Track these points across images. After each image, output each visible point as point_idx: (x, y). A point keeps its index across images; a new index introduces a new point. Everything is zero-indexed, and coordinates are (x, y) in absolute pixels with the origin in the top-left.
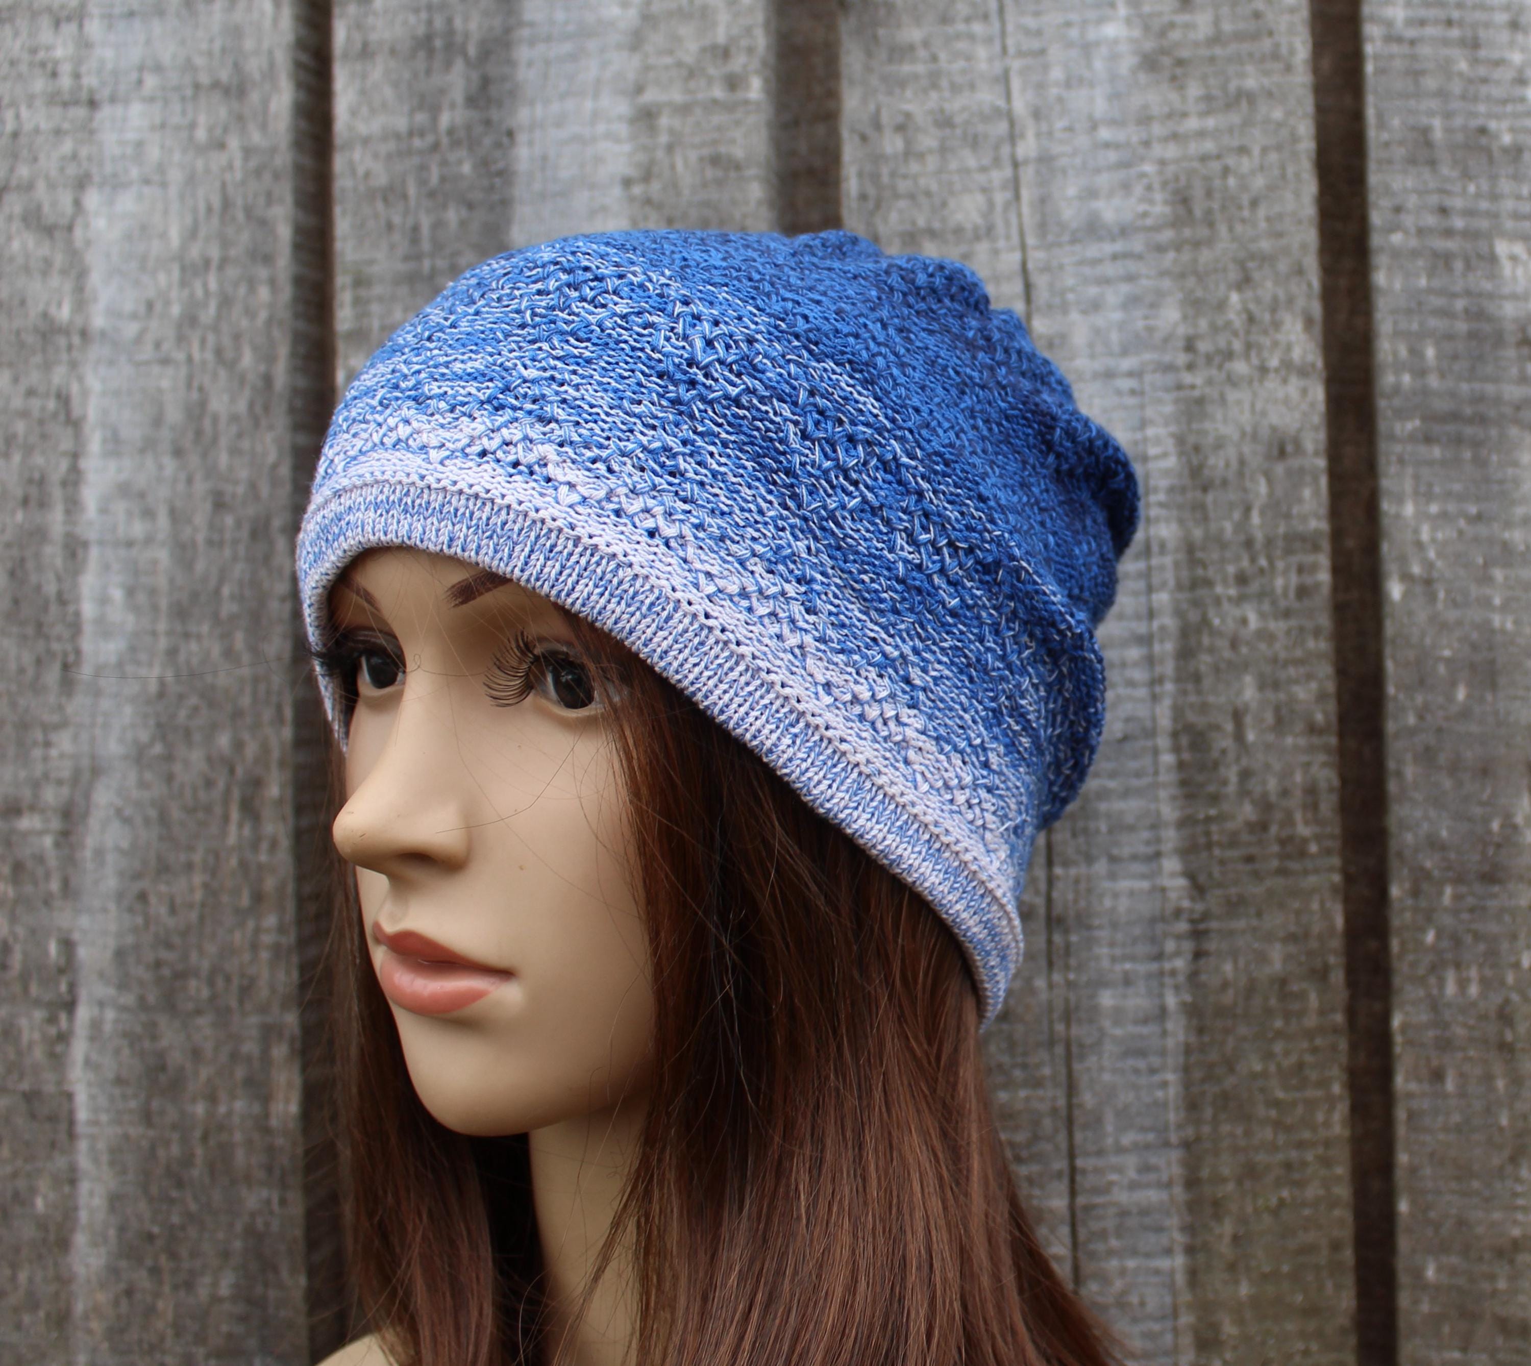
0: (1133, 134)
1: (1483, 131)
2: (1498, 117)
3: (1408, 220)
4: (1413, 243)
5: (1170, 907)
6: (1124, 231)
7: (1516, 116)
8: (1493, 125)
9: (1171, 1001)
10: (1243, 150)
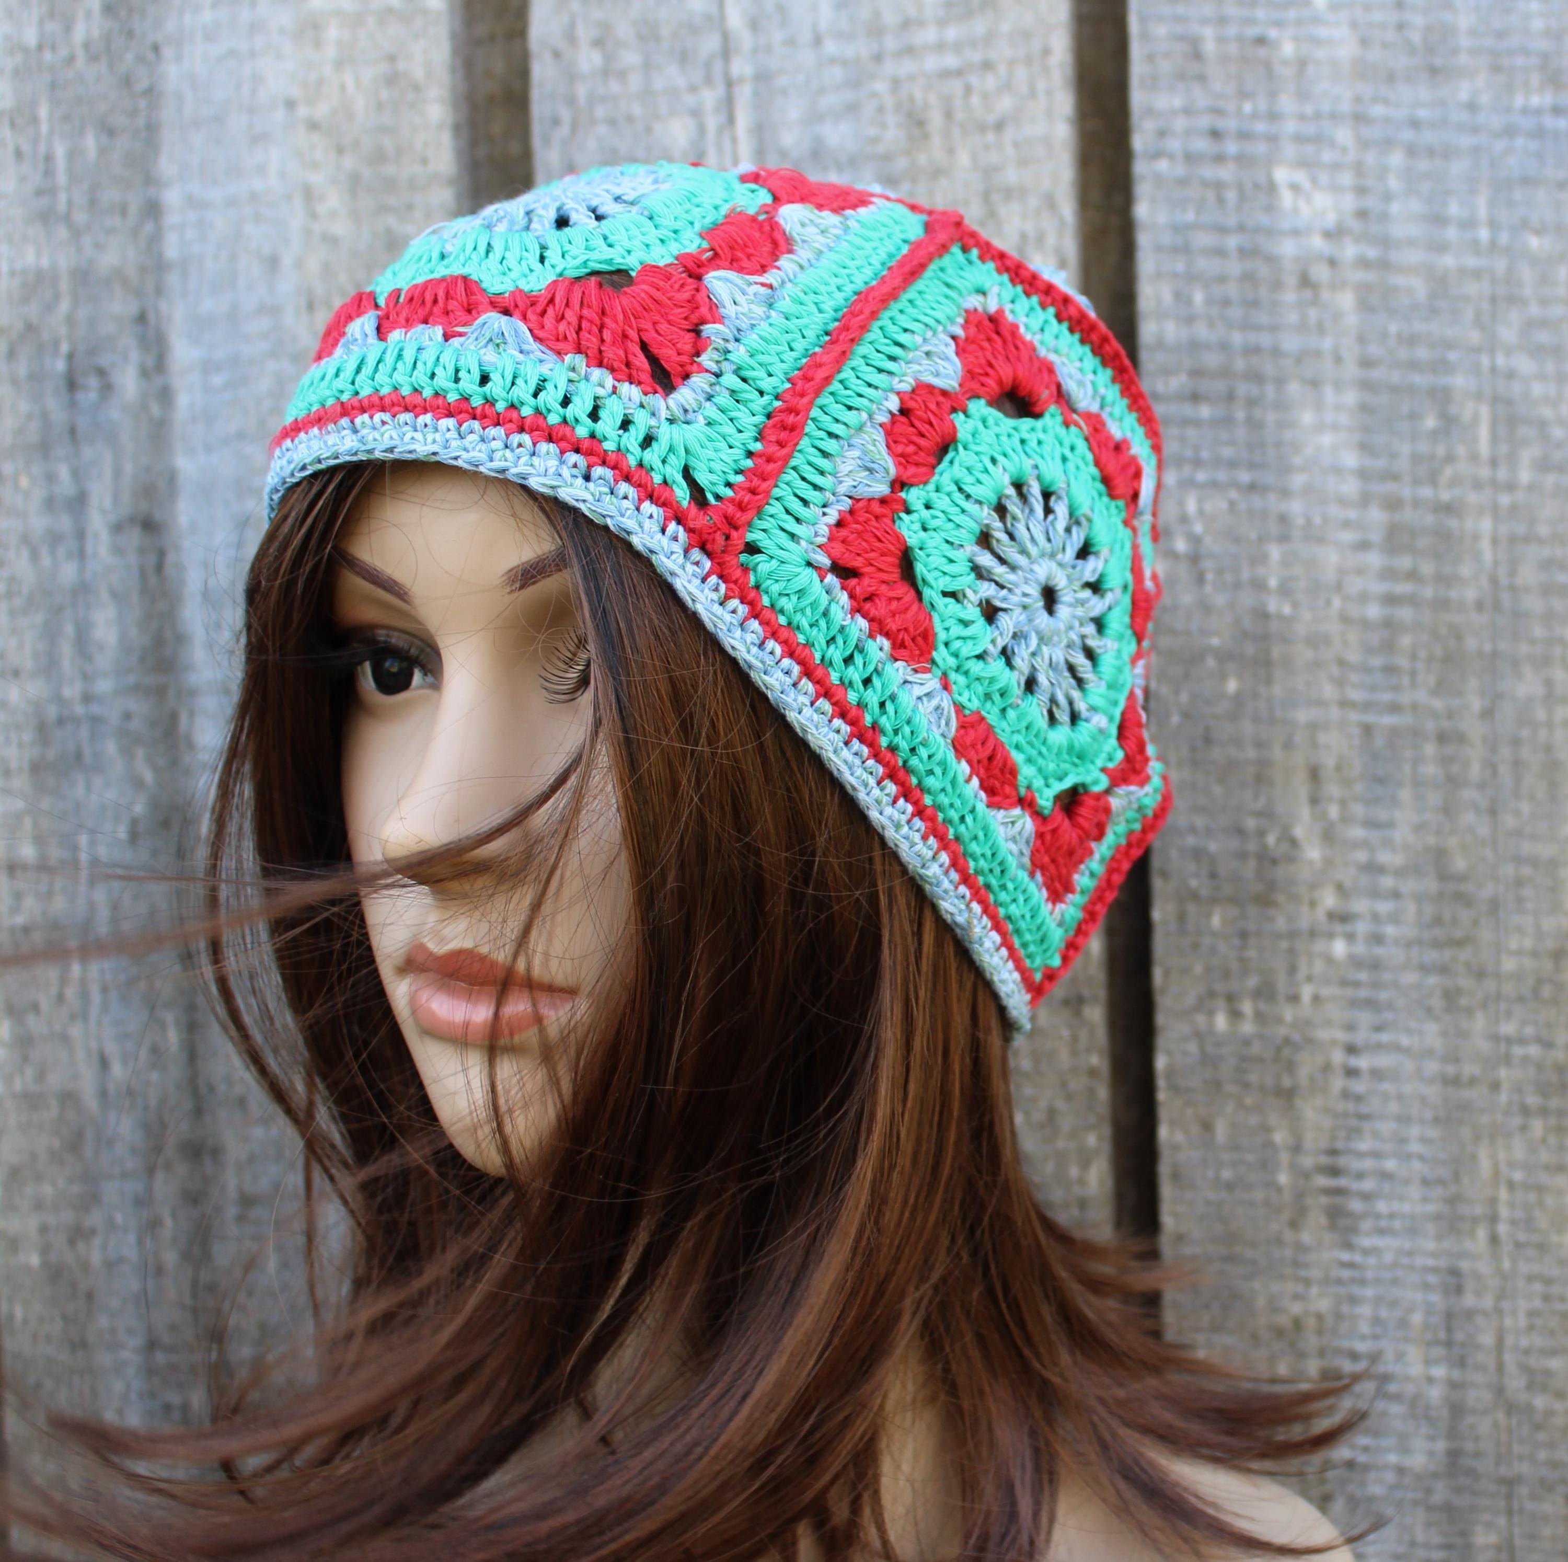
0: (861, 48)
1: (1261, 41)
2: (1279, 24)
3: (1174, 145)
4: (1180, 170)
7: (1299, 22)
8: (1272, 33)
10: (987, 66)
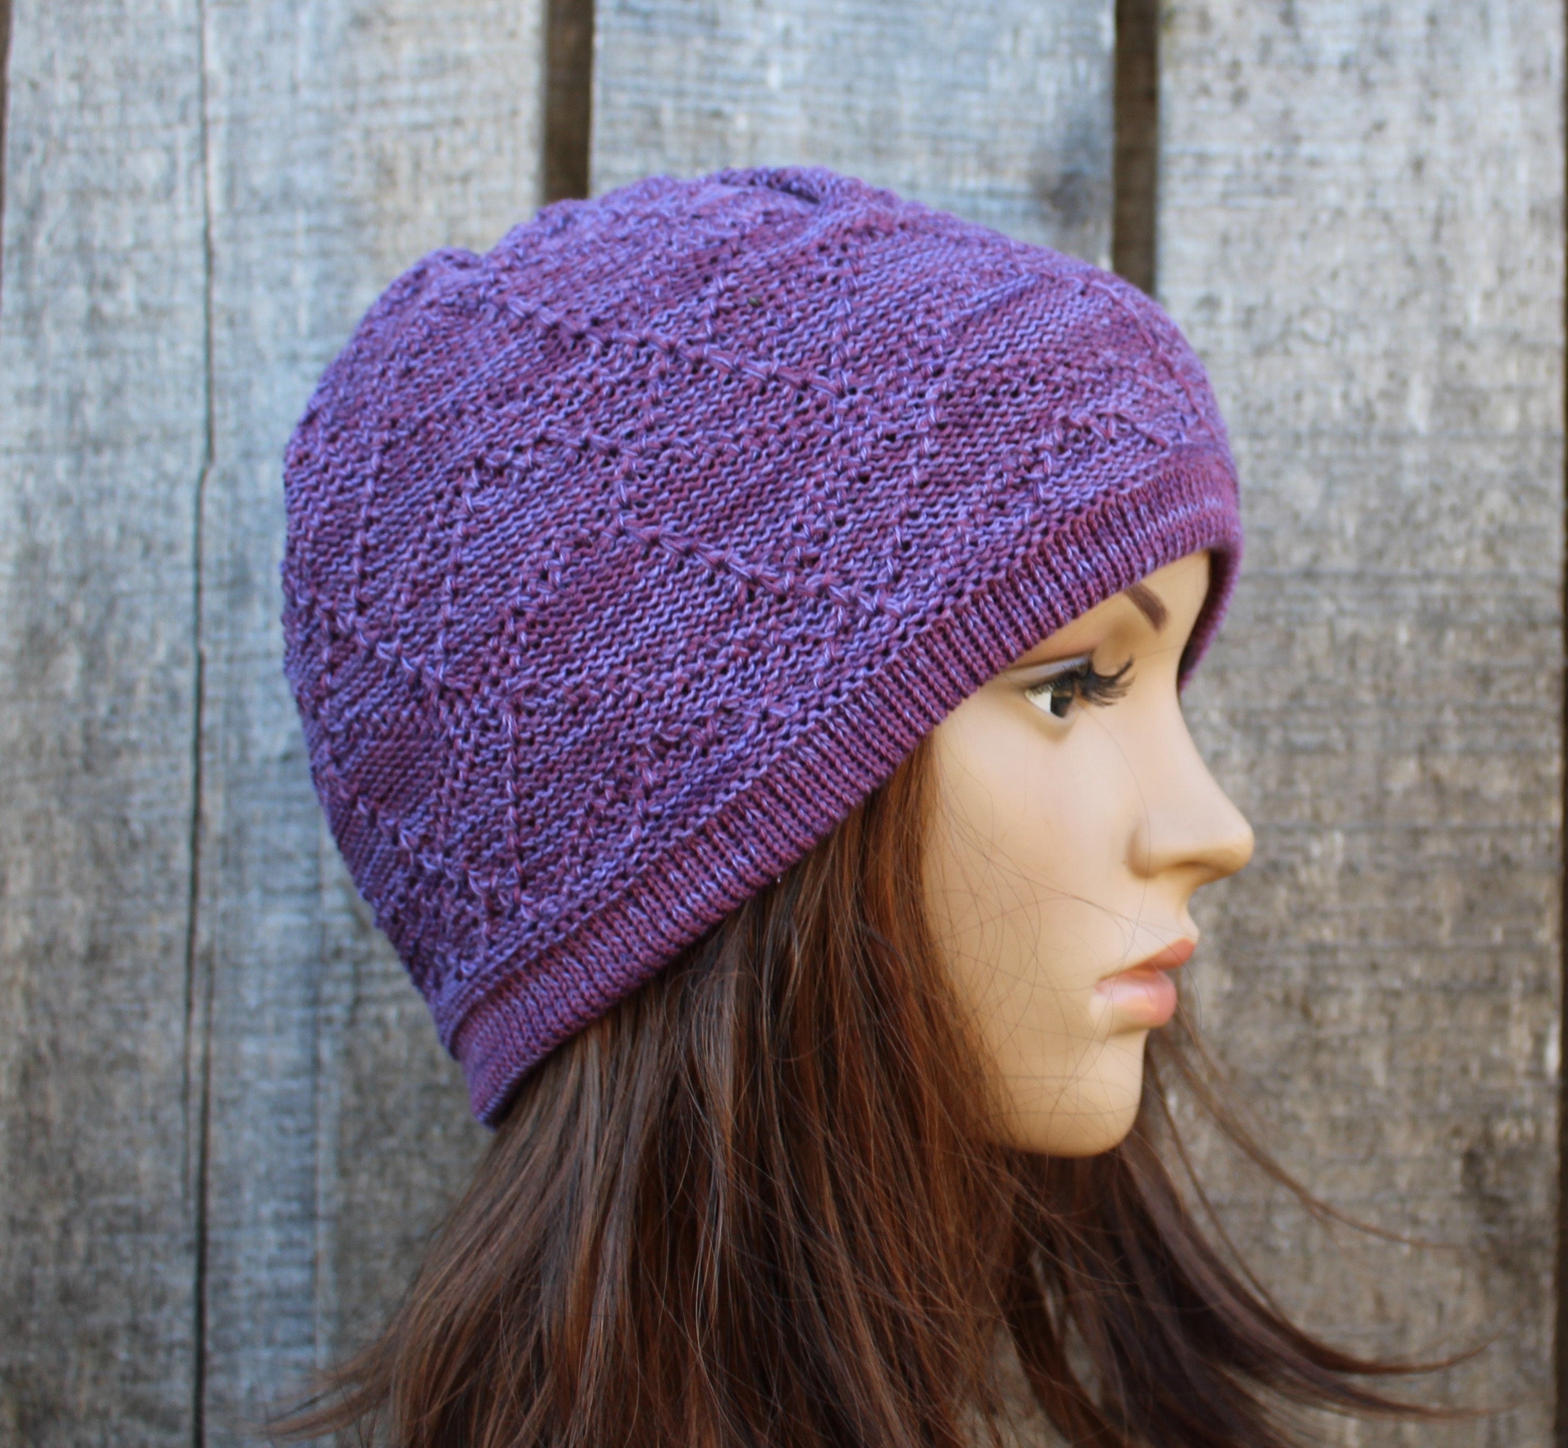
5: (331, 945)
6: (322, 205)
9: (327, 1050)
